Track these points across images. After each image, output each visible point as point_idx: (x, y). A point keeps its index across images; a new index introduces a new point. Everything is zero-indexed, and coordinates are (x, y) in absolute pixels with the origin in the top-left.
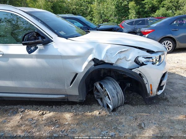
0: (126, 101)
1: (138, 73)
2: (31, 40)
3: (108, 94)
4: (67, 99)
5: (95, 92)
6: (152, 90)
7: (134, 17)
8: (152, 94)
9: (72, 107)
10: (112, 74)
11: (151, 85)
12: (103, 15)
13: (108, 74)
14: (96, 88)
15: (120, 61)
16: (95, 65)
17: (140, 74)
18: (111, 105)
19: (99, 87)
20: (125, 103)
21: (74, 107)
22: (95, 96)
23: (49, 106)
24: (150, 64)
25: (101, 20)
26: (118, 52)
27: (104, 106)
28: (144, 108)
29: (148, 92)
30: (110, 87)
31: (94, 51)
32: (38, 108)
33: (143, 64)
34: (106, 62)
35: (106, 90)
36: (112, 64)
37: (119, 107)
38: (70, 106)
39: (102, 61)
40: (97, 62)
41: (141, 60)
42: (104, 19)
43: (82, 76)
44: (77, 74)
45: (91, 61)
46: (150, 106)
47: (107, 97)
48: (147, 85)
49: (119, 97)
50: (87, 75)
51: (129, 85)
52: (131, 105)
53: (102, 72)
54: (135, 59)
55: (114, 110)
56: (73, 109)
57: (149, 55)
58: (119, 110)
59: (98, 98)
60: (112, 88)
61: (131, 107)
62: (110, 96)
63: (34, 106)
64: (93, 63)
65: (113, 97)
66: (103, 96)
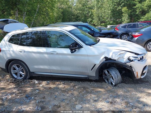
0: (122, 81)
1: (130, 65)
2: (74, 47)
3: (112, 76)
4: (88, 78)
5: (104, 75)
6: (137, 75)
7: (127, 19)
8: (137, 77)
9: (90, 83)
10: (115, 65)
11: (137, 72)
12: (101, 18)
13: (112, 65)
14: (105, 73)
15: (120, 58)
16: (105, 60)
17: (131, 66)
18: (114, 83)
19: (106, 72)
20: (122, 82)
21: (92, 83)
22: (104, 78)
23: (78, 81)
24: (136, 61)
25: (99, 22)
26: (119, 54)
27: (109, 83)
28: (133, 85)
29: (135, 76)
30: (114, 72)
31: (106, 53)
32: (71, 82)
33: (132, 61)
34: (112, 59)
35: (111, 74)
36: (115, 60)
37: (118, 84)
38: (89, 82)
39: (110, 58)
40: (107, 59)
41: (132, 58)
42: (102, 21)
43: (98, 66)
44: (95, 65)
45: (103, 58)
46: (137, 84)
47: (111, 78)
48: (135, 72)
49: (118, 79)
50: (101, 66)
51: (124, 72)
52: (125, 83)
53: (108, 64)
54: (128, 58)
55: (115, 85)
56: (91, 84)
57: (136, 56)
58: (118, 86)
59: (105, 79)
60: (115, 73)
61: (125, 84)
62: (113, 78)
63: (69, 81)
64: (105, 59)
65: (115, 78)
66: (108, 78)
